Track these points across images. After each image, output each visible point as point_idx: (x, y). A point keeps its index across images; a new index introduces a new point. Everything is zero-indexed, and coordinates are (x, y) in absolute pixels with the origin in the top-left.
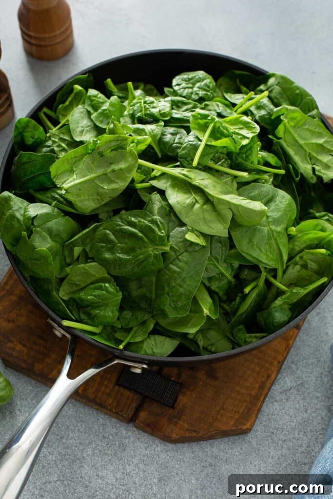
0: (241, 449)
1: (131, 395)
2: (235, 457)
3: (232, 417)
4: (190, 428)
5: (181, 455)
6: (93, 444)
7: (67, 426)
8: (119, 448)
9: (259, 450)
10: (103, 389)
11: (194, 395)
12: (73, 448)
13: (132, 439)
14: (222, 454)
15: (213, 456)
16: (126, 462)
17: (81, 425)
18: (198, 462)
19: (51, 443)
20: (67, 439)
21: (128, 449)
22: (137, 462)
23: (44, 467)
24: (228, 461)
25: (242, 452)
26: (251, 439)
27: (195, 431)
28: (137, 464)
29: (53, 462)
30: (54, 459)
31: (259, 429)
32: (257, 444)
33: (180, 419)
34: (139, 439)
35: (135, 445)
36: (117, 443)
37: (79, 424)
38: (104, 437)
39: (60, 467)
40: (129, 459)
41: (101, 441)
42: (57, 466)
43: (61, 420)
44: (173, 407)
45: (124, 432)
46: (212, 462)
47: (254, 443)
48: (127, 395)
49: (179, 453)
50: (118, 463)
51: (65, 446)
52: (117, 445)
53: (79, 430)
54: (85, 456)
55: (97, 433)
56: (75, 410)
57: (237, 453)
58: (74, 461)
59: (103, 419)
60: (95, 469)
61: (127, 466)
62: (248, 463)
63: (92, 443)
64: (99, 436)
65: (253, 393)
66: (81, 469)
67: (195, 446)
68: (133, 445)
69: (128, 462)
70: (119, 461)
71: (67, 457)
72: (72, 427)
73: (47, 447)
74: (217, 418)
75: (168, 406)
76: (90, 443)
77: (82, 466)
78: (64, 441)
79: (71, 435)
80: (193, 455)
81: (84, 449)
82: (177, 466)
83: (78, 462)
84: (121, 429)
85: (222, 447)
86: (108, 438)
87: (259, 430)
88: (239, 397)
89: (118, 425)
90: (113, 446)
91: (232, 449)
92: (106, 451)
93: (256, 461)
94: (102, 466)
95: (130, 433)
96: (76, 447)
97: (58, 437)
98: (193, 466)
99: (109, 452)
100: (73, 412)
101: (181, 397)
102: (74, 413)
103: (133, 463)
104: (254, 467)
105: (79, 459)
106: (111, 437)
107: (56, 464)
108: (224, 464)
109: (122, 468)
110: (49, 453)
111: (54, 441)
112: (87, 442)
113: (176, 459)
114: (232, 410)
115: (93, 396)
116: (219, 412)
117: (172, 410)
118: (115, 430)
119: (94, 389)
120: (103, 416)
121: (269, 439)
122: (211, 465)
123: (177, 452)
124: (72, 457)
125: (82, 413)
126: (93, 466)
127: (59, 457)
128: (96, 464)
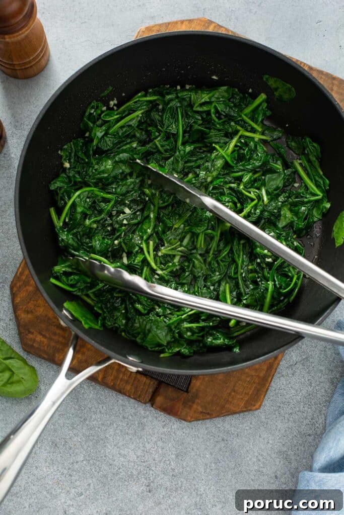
0: (251, 423)
1: (148, 381)
2: (245, 431)
3: (242, 399)
4: (204, 411)
5: (195, 431)
6: (115, 425)
7: (90, 409)
8: (139, 427)
9: (267, 424)
10: (121, 376)
11: (207, 379)
12: (96, 429)
13: (150, 418)
14: (233, 429)
15: (225, 431)
16: (145, 440)
17: (103, 407)
18: (211, 437)
19: (75, 426)
20: (90, 421)
21: (146, 428)
22: (155, 440)
23: (70, 448)
24: (239, 435)
25: (252, 426)
26: (260, 413)
27: (208, 414)
28: (156, 442)
29: (79, 443)
30: (79, 440)
31: (268, 403)
32: (265, 418)
33: (193, 402)
34: (156, 418)
35: (153, 424)
36: (136, 422)
37: (101, 406)
38: (124, 417)
39: (85, 447)
40: (148, 438)
41: (122, 421)
42: (82, 447)
43: (83, 403)
44: (187, 391)
45: (142, 412)
46: (225, 437)
47: (263, 417)
48: (145, 380)
49: (194, 430)
50: (138, 442)
51: (89, 427)
52: (137, 425)
53: (100, 412)
54: (107, 436)
55: (117, 414)
56: (96, 392)
57: (247, 428)
58: (98, 442)
59: (122, 400)
60: (118, 448)
61: (147, 444)
62: (258, 437)
63: (113, 424)
64: (119, 417)
65: (262, 375)
66: (105, 448)
67: (209, 423)
68: (152, 424)
69: (147, 440)
70: (139, 440)
71: (91, 438)
72: (93, 409)
73: (72, 429)
74: (228, 401)
75: (182, 390)
76: (111, 424)
77: (105, 446)
78: (87, 422)
79: (94, 417)
80: (206, 432)
81: (106, 430)
82: (192, 442)
83: (101, 442)
84: (139, 409)
85: (233, 422)
86: (128, 418)
87: (268, 405)
88: (248, 379)
89: (136, 406)
90: (133, 426)
91: (243, 423)
92: (127, 430)
93: (265, 434)
94: (123, 445)
95: (148, 413)
96: (99, 428)
97: (82, 420)
98: (207, 441)
99: (130, 432)
100: (93, 394)
101: (195, 381)
102: (95, 396)
103: (151, 441)
104: (263, 440)
105: (102, 439)
106: (130, 417)
107: (81, 445)
108: (235, 439)
109: (142, 445)
110: (74, 434)
111: (78, 423)
112: (109, 422)
113: (191, 436)
114: (242, 392)
115: (112, 384)
116: (230, 394)
117: (186, 393)
118: (133, 411)
119: (112, 377)
120: (122, 398)
121: (277, 413)
122: (223, 440)
123: (192, 428)
124: (95, 438)
125: (102, 396)
126: (115, 446)
127: (84, 439)
128: (118, 443)
